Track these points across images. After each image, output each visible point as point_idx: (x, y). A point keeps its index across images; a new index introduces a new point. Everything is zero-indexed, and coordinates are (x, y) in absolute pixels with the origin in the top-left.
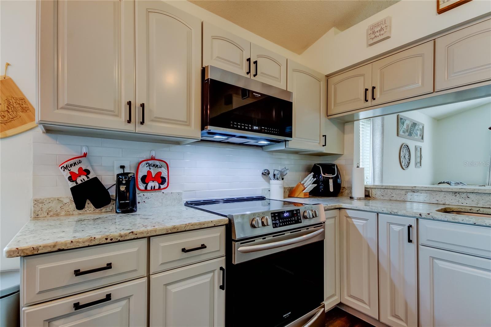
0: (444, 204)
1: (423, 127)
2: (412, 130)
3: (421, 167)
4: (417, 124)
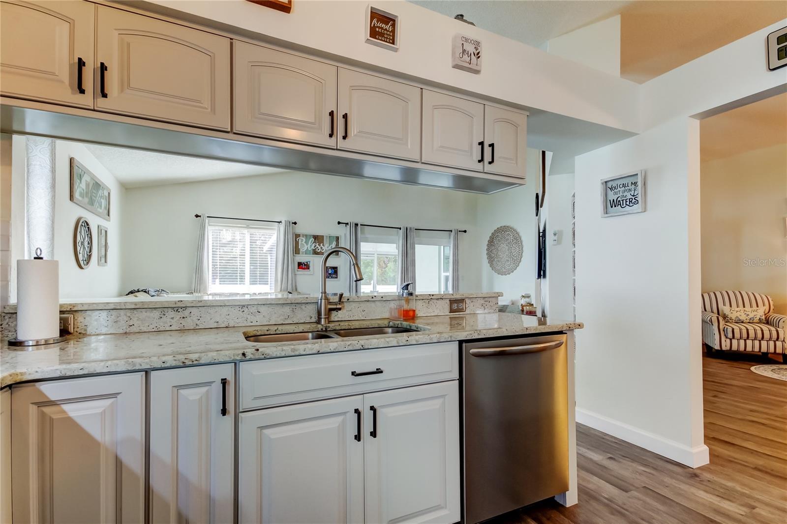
0: (227, 327)
1: (109, 193)
2: (94, 196)
3: (106, 265)
4: (101, 186)
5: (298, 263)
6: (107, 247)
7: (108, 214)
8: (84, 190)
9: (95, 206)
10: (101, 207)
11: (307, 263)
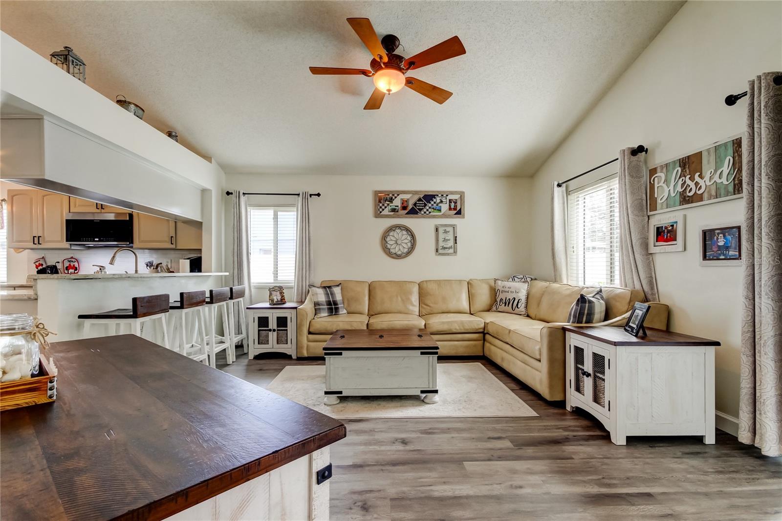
1: (462, 195)
2: (420, 206)
3: (454, 254)
4: (437, 195)
5: (658, 228)
6: (456, 240)
7: (459, 213)
8: (398, 206)
9: (423, 213)
10: (440, 210)
11: (672, 226)
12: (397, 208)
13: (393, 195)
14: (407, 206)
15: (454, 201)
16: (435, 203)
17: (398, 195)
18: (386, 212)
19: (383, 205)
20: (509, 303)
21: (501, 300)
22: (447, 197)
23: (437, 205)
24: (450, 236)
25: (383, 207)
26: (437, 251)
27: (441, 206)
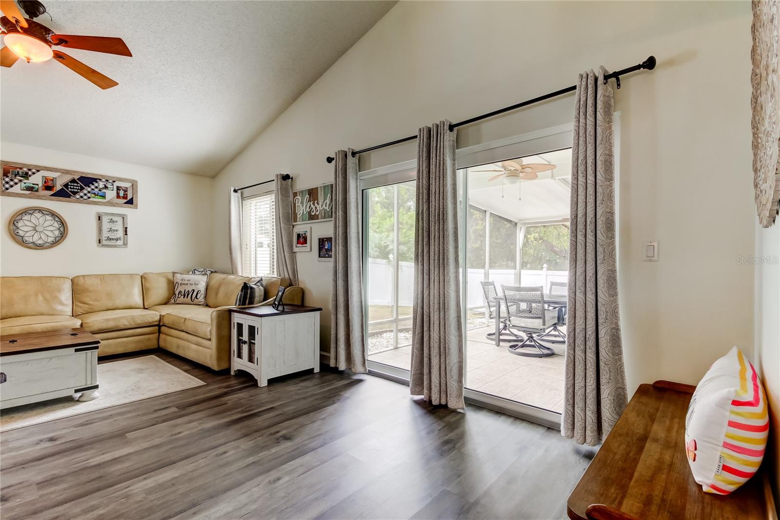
1: (134, 184)
2: (74, 188)
3: (124, 246)
4: (100, 180)
5: (298, 234)
6: (126, 231)
7: (130, 202)
8: (37, 185)
9: (78, 196)
10: (104, 197)
11: (305, 234)
12: (36, 186)
13: (30, 170)
14: (53, 187)
15: (124, 188)
16: (96, 187)
17: (38, 171)
18: (17, 189)
19: (12, 180)
20: (188, 295)
21: (180, 292)
22: (114, 183)
23: (100, 190)
24: (119, 227)
25: (12, 183)
26: (100, 242)
27: (105, 193)
